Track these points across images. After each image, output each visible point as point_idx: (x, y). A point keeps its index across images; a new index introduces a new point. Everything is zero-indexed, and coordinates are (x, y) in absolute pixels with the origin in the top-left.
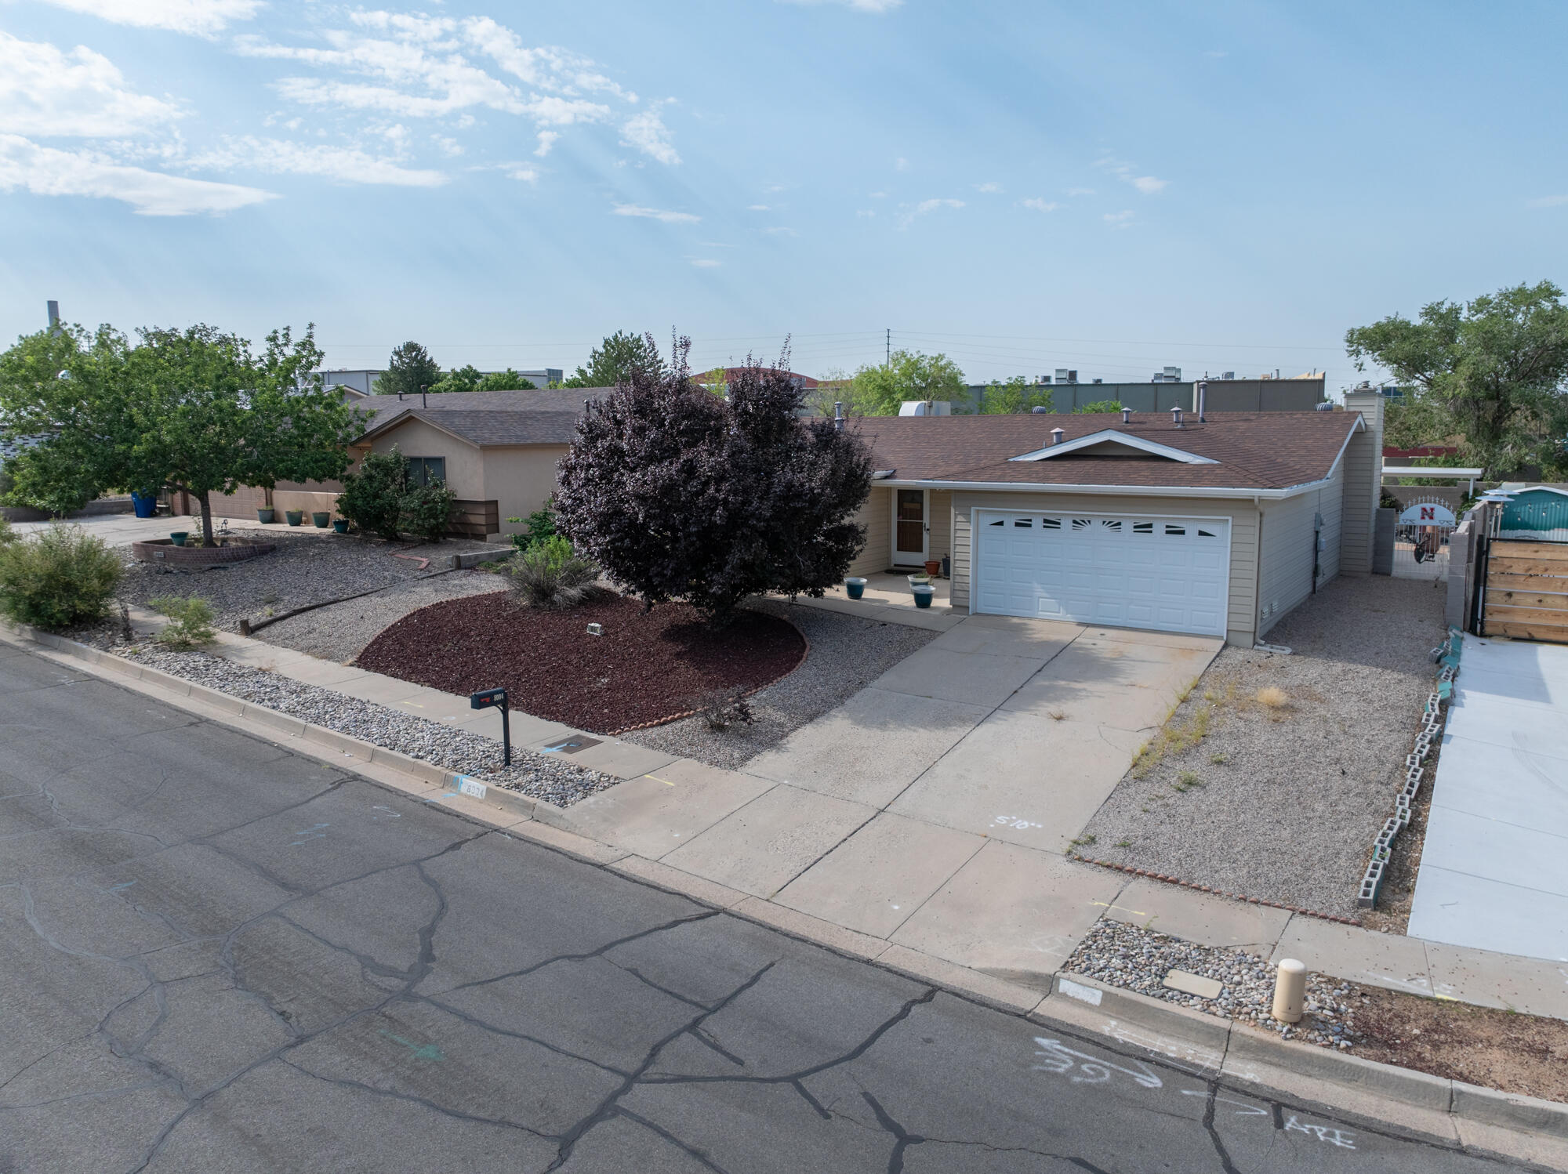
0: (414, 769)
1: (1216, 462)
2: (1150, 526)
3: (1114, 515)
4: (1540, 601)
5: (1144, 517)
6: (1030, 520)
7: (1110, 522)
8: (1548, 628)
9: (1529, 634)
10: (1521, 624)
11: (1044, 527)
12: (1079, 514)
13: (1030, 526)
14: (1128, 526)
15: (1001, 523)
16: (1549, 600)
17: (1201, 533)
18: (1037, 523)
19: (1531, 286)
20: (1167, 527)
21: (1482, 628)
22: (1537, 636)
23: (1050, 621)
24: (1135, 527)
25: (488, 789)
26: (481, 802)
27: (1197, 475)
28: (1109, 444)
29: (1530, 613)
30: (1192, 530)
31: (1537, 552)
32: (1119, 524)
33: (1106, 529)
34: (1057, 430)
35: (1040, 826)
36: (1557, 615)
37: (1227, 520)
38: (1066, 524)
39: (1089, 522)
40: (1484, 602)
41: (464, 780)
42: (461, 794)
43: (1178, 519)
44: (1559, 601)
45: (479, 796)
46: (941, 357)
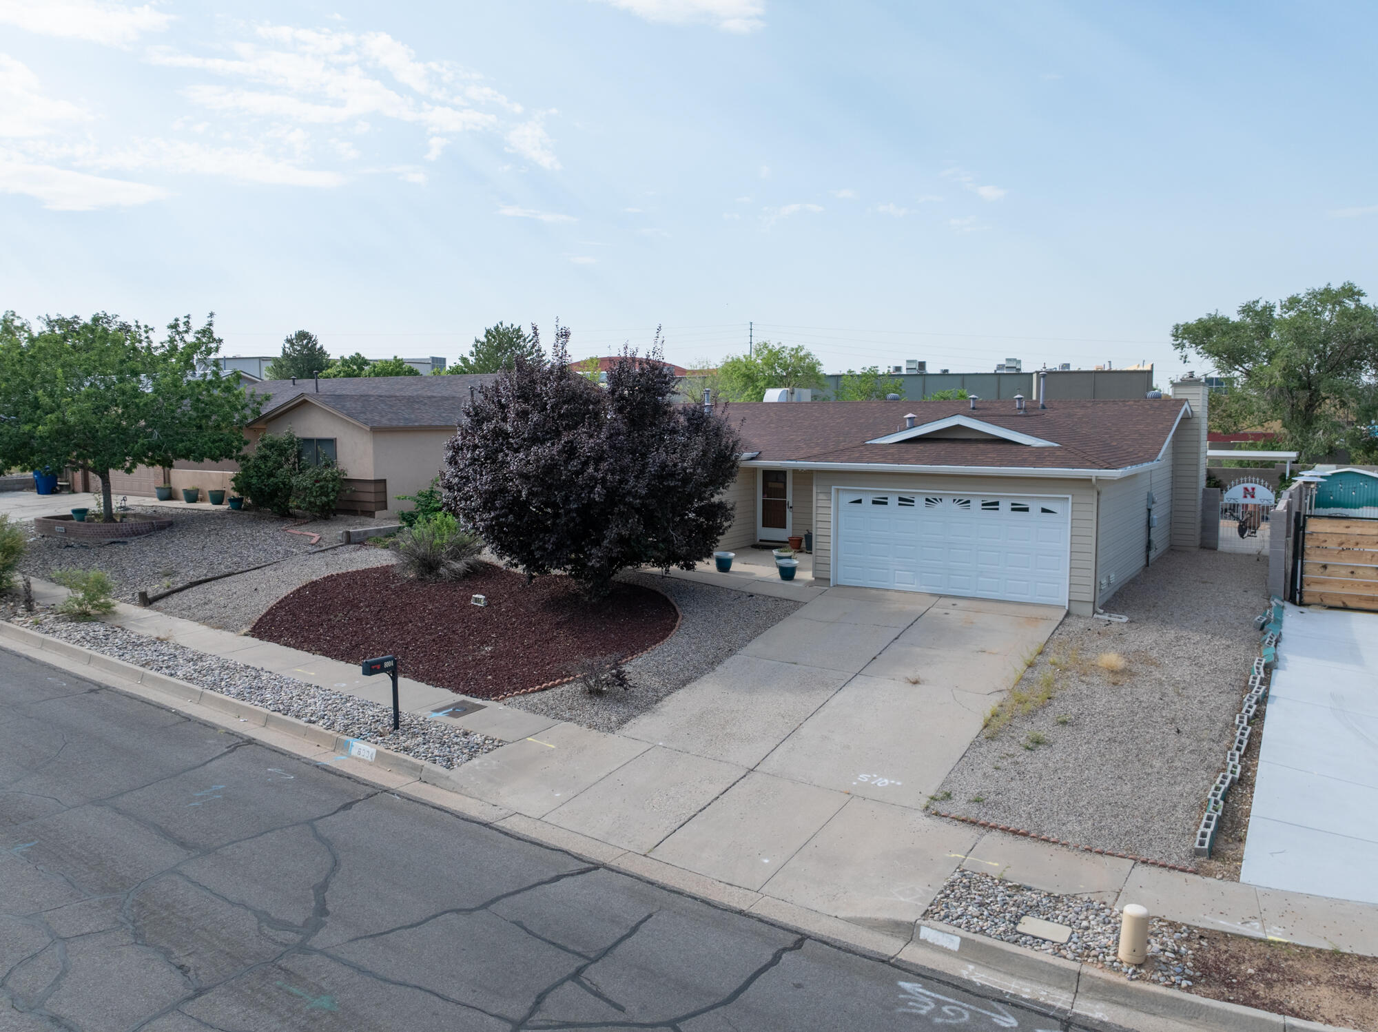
0: (306, 733)
1: (1056, 445)
2: (997, 503)
3: (964, 493)
4: (1352, 573)
5: (991, 495)
6: (886, 498)
7: (960, 500)
8: (1360, 598)
9: (1344, 603)
10: (1336, 594)
11: (900, 504)
12: (932, 492)
13: (886, 503)
14: (976, 504)
15: (859, 501)
16: (1360, 572)
17: (1044, 510)
18: (893, 501)
19: (1336, 286)
20: (1013, 504)
21: (1301, 597)
22: (1350, 604)
23: (905, 592)
24: (983, 505)
25: (377, 751)
26: (370, 764)
27: (1039, 456)
28: (958, 428)
29: (1343, 584)
30: (1035, 507)
31: (1348, 527)
32: (968, 502)
33: (956, 506)
34: (910, 415)
35: (899, 783)
36: (1367, 586)
37: (1068, 498)
38: (920, 502)
39: (941, 500)
40: (1302, 574)
41: (355, 743)
42: (352, 757)
43: (1022, 498)
44: (1369, 573)
45: (369, 759)
46: (800, 348)
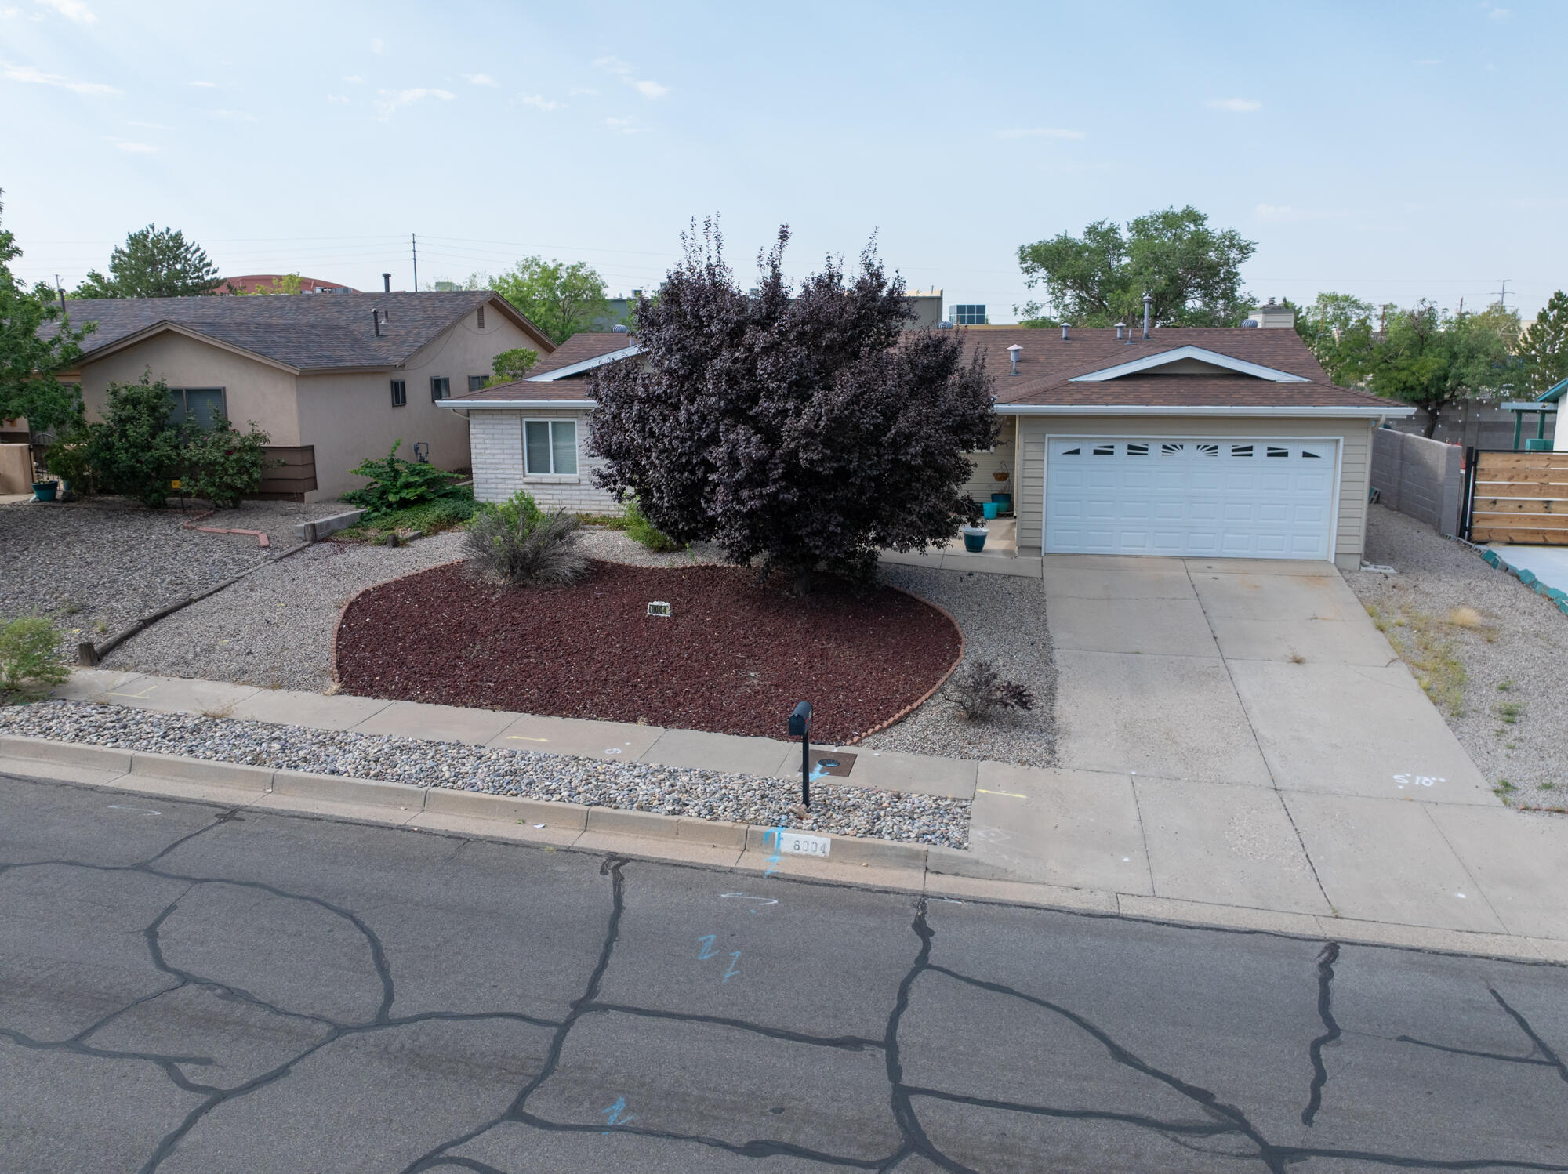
0: (678, 831)
1: (1306, 380)
2: (1250, 449)
3: (1210, 438)
4: (1520, 507)
5: (1243, 439)
6: (1112, 447)
7: (1205, 447)
8: (1526, 532)
9: (1510, 538)
10: (1504, 530)
11: (1129, 454)
12: (1170, 438)
13: (1112, 453)
14: (1225, 450)
15: (1077, 452)
16: (1528, 506)
17: (1306, 455)
18: (1121, 449)
20: (1269, 449)
21: (1470, 535)
22: (1516, 539)
23: (1137, 557)
24: (1233, 451)
25: (833, 841)
26: (827, 860)
27: (1289, 393)
28: (1189, 361)
29: (1511, 519)
30: (1295, 452)
31: (1518, 461)
32: (1216, 448)
33: (1201, 453)
34: (1015, 347)
36: (1534, 519)
37: (1337, 441)
38: (1155, 450)
39: (1182, 446)
40: (1472, 510)
41: (783, 835)
42: (786, 854)
43: (1279, 440)
44: (1536, 506)
45: (820, 853)
46: (582, 265)
